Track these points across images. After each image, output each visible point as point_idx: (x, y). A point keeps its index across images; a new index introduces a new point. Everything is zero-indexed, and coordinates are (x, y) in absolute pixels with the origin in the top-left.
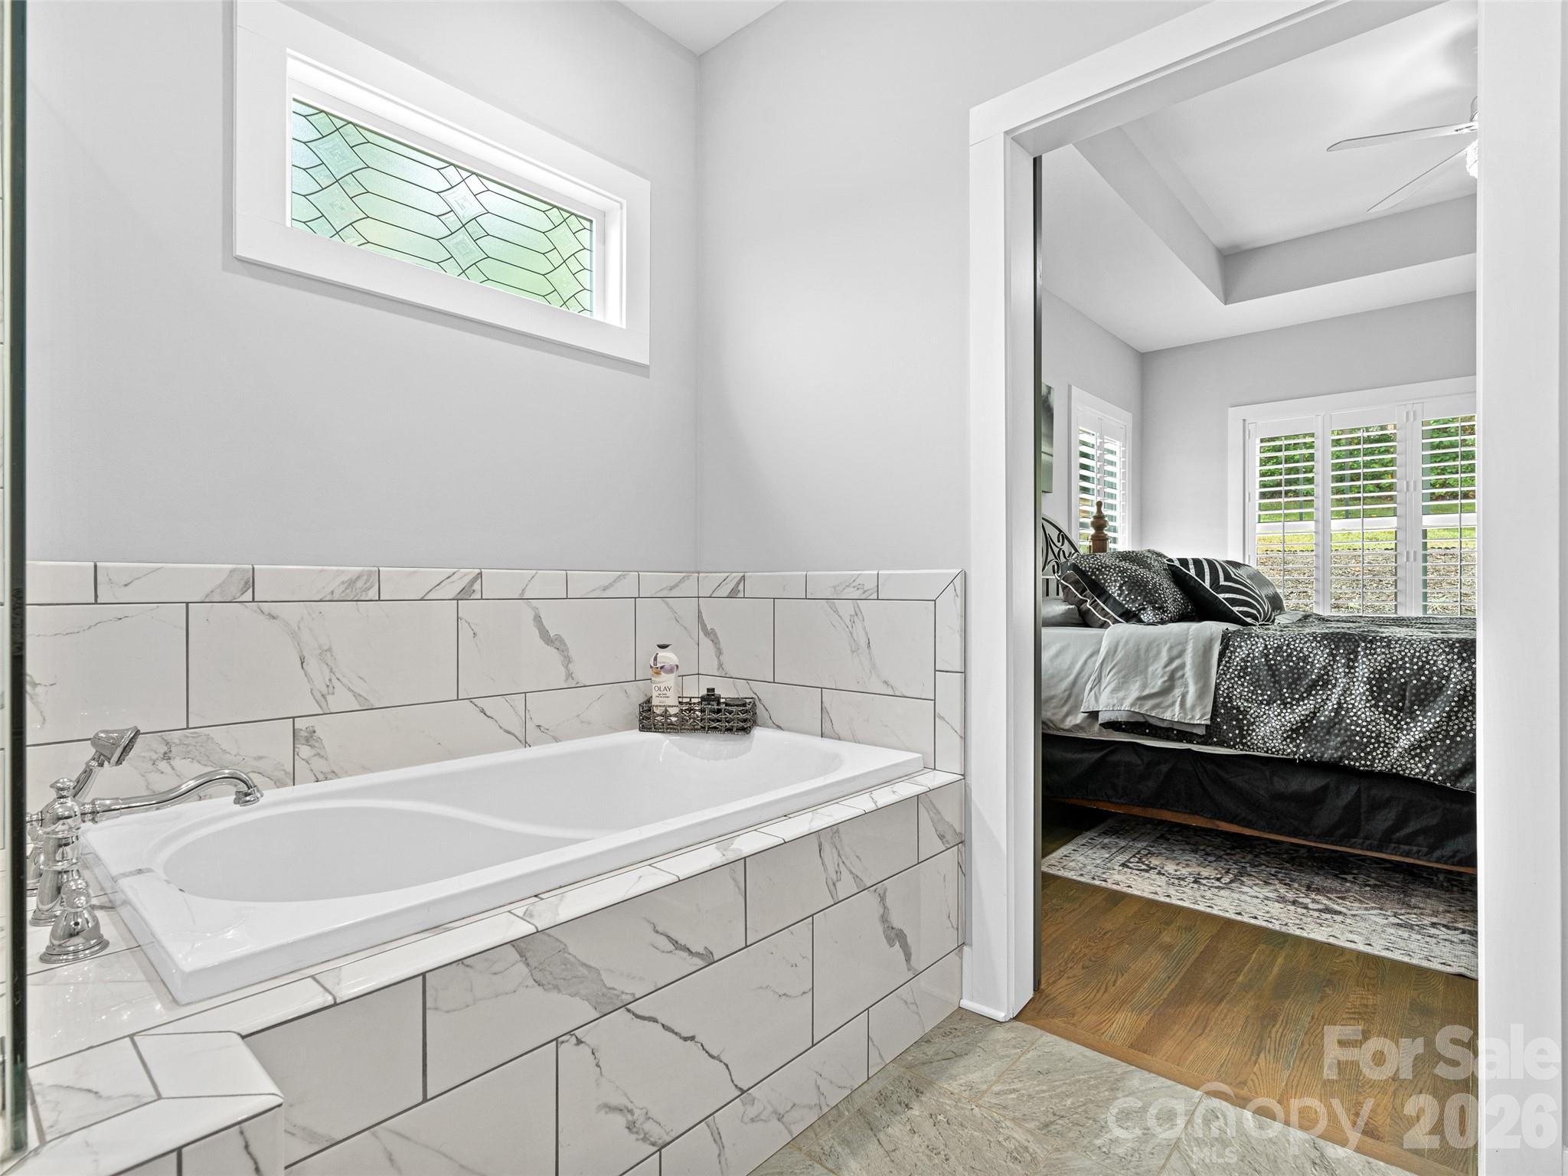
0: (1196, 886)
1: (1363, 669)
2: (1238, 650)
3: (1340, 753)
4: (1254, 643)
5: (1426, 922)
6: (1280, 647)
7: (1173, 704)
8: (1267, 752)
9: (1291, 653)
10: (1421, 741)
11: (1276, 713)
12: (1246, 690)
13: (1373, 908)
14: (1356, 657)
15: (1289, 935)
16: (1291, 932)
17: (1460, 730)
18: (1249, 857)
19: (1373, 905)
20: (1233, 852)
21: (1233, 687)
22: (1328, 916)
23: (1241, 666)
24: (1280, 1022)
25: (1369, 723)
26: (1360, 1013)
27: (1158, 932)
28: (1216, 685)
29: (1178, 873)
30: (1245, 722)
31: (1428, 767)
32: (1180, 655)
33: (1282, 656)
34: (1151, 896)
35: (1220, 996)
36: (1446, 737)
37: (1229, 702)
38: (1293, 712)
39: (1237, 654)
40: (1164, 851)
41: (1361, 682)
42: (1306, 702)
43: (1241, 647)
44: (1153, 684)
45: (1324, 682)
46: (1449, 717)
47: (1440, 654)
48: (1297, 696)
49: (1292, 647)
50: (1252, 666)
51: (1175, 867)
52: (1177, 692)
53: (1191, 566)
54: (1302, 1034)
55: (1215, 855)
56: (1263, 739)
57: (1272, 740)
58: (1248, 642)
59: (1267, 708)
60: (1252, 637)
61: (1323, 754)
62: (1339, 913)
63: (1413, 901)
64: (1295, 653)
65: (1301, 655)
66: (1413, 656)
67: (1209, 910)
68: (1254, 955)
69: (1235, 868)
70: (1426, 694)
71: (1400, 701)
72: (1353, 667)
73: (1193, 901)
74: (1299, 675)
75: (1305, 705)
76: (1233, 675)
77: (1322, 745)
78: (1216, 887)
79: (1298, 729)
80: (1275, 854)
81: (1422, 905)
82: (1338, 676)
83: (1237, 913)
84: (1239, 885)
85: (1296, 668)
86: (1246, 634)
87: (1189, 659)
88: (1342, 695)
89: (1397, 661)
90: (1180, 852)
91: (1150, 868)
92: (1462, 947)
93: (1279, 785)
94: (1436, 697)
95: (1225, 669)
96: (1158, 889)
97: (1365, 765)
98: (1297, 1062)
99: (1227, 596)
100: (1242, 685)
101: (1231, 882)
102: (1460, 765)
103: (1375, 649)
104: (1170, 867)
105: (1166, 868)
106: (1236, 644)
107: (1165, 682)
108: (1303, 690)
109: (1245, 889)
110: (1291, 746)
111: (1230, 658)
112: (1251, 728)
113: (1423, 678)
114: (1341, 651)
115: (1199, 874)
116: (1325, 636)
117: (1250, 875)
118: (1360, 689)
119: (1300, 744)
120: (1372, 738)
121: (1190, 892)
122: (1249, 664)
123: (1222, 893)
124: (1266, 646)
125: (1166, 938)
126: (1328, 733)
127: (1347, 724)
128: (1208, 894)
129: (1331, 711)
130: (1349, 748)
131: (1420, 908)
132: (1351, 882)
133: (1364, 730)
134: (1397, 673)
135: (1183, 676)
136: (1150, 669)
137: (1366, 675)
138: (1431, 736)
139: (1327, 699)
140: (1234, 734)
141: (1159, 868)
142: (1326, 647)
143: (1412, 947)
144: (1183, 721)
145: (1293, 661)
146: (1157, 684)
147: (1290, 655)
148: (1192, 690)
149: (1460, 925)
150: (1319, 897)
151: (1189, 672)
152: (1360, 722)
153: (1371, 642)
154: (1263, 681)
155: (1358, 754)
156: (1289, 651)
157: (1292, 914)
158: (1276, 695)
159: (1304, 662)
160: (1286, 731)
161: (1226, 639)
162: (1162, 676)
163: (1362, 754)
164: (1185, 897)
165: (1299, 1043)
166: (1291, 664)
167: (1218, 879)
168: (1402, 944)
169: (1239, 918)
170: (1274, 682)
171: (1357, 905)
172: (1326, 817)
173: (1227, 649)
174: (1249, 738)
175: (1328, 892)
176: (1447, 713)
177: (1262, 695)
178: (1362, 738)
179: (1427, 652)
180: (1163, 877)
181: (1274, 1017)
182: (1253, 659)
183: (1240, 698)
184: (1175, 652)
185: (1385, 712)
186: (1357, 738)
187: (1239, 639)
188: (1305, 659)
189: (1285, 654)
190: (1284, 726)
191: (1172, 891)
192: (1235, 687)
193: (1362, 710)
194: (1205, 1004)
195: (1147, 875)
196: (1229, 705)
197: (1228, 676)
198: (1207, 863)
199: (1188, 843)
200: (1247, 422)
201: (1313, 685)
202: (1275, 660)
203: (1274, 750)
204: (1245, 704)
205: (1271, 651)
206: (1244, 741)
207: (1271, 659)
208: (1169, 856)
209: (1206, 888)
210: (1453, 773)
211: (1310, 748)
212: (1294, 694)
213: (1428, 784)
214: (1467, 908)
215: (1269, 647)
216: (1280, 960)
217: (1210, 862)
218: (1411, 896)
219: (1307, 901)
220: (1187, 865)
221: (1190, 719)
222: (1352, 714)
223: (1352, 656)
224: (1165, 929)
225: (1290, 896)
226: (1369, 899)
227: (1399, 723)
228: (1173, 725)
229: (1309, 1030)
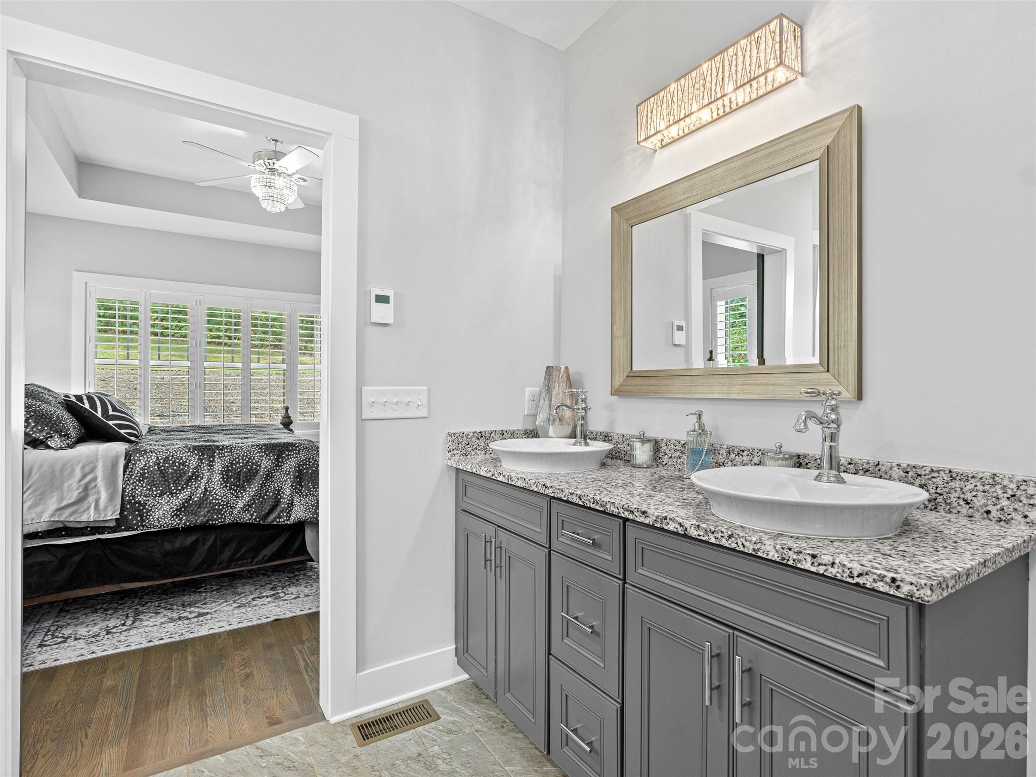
0: (110, 636)
1: (218, 466)
2: (138, 463)
3: (207, 518)
4: (149, 456)
5: (250, 599)
6: (167, 458)
7: (89, 508)
8: (160, 528)
9: (175, 461)
10: (249, 502)
11: (166, 501)
12: (145, 489)
13: (222, 603)
14: (214, 459)
15: (187, 640)
16: (187, 637)
17: (266, 492)
18: (137, 601)
19: (222, 601)
20: (124, 601)
21: (135, 488)
22: (202, 618)
23: (141, 473)
24: (208, 694)
25: (222, 497)
26: (243, 665)
27: (99, 681)
28: (123, 489)
29: (91, 633)
30: (145, 511)
31: (252, 515)
32: (92, 470)
33: (169, 464)
34: (79, 659)
35: (166, 699)
36: (260, 497)
37: (133, 499)
38: (177, 498)
39: (137, 465)
40: (69, 621)
41: (217, 473)
42: (185, 490)
43: (140, 460)
44: (69, 496)
45: (196, 476)
46: (261, 487)
47: (256, 453)
48: (180, 488)
49: (175, 457)
50: (148, 472)
51: (87, 629)
52: (91, 499)
53: (86, 401)
54: (222, 693)
55: (112, 609)
56: (158, 519)
57: (164, 519)
58: (145, 456)
59: (160, 499)
60: (147, 453)
61: (197, 520)
62: (207, 613)
63: (239, 590)
64: (177, 461)
65: (181, 461)
66: (244, 455)
67: (128, 649)
68: (173, 663)
69: (132, 612)
70: (250, 476)
71: (237, 482)
72: (213, 466)
73: (114, 648)
74: (181, 474)
75: (185, 492)
76: (135, 480)
77: (196, 515)
78: (125, 631)
79: (181, 508)
80: (151, 592)
81: (244, 591)
82: (204, 472)
83: (149, 642)
84: (140, 623)
85: (178, 470)
86: (142, 451)
87: (100, 473)
88: (207, 483)
89: (236, 459)
90: (84, 616)
91: (65, 639)
92: (270, 605)
93: (168, 546)
94: (255, 477)
95: (129, 476)
96: (82, 651)
97: (222, 522)
98: (228, 710)
99: (115, 422)
100: (142, 486)
101: (133, 622)
102: (267, 511)
103: (224, 453)
104: (82, 631)
105: (79, 633)
106: (136, 458)
107: (80, 493)
108: (183, 483)
109: (146, 623)
110: (176, 520)
111: (132, 468)
112: (149, 514)
113: (249, 467)
114: (205, 457)
115: (107, 627)
116: (195, 448)
117: (144, 612)
118: (217, 478)
119: (182, 518)
120: (224, 505)
121: (108, 642)
122: (146, 471)
123: (131, 632)
124: (158, 457)
125: (108, 683)
126: (200, 507)
127: (211, 500)
128: (122, 638)
129: (201, 494)
130: (212, 514)
131: (244, 593)
132: (205, 592)
133: (220, 501)
134: (236, 466)
135: (95, 486)
136: (66, 485)
137: (220, 469)
138: (253, 499)
139: (198, 487)
140: (137, 520)
141: (73, 636)
142: (196, 455)
143: (250, 616)
144: (98, 519)
145: (176, 466)
146: (74, 495)
147: (174, 462)
148: (104, 495)
149: (264, 594)
150: (191, 609)
151: (100, 482)
152: (218, 497)
153: (221, 449)
154: (156, 481)
155: (217, 516)
156: (173, 460)
157: (182, 626)
158: (166, 489)
159: (183, 466)
160: (173, 511)
161: (128, 456)
162: (77, 489)
163: (220, 516)
164: (107, 647)
165: (224, 700)
166: (175, 468)
167: (124, 625)
168: (245, 617)
169: (151, 644)
170: (165, 481)
171: (213, 605)
172: (198, 558)
173: (130, 462)
174: (147, 521)
175: (196, 604)
176: (261, 484)
177: (156, 491)
178: (219, 507)
179: (250, 453)
180: (81, 641)
181: (203, 694)
182: (149, 468)
183: (141, 495)
184: (87, 469)
185: (231, 489)
186: (217, 507)
187: (138, 455)
188: (184, 464)
189: (171, 462)
190: (172, 508)
191: (93, 648)
192: (137, 488)
193: (219, 490)
194: (159, 710)
195: (66, 645)
196: (133, 501)
197: (131, 482)
198: (109, 616)
199: (86, 608)
200: (88, 285)
201: (190, 479)
202: (164, 467)
203: (165, 525)
204: (145, 499)
205: (161, 461)
206: (144, 523)
207: (162, 466)
208: (76, 623)
209: (118, 634)
210: (264, 516)
211: (189, 519)
212: (177, 487)
213: (252, 524)
214: (263, 584)
215: (160, 458)
216: (190, 658)
217: (111, 615)
218: (236, 588)
219: (186, 614)
220: (95, 624)
221: (103, 517)
222: (213, 493)
223: (211, 459)
224: (104, 678)
225: (175, 615)
226: (218, 598)
227: (237, 494)
228: (89, 524)
229: (225, 689)
